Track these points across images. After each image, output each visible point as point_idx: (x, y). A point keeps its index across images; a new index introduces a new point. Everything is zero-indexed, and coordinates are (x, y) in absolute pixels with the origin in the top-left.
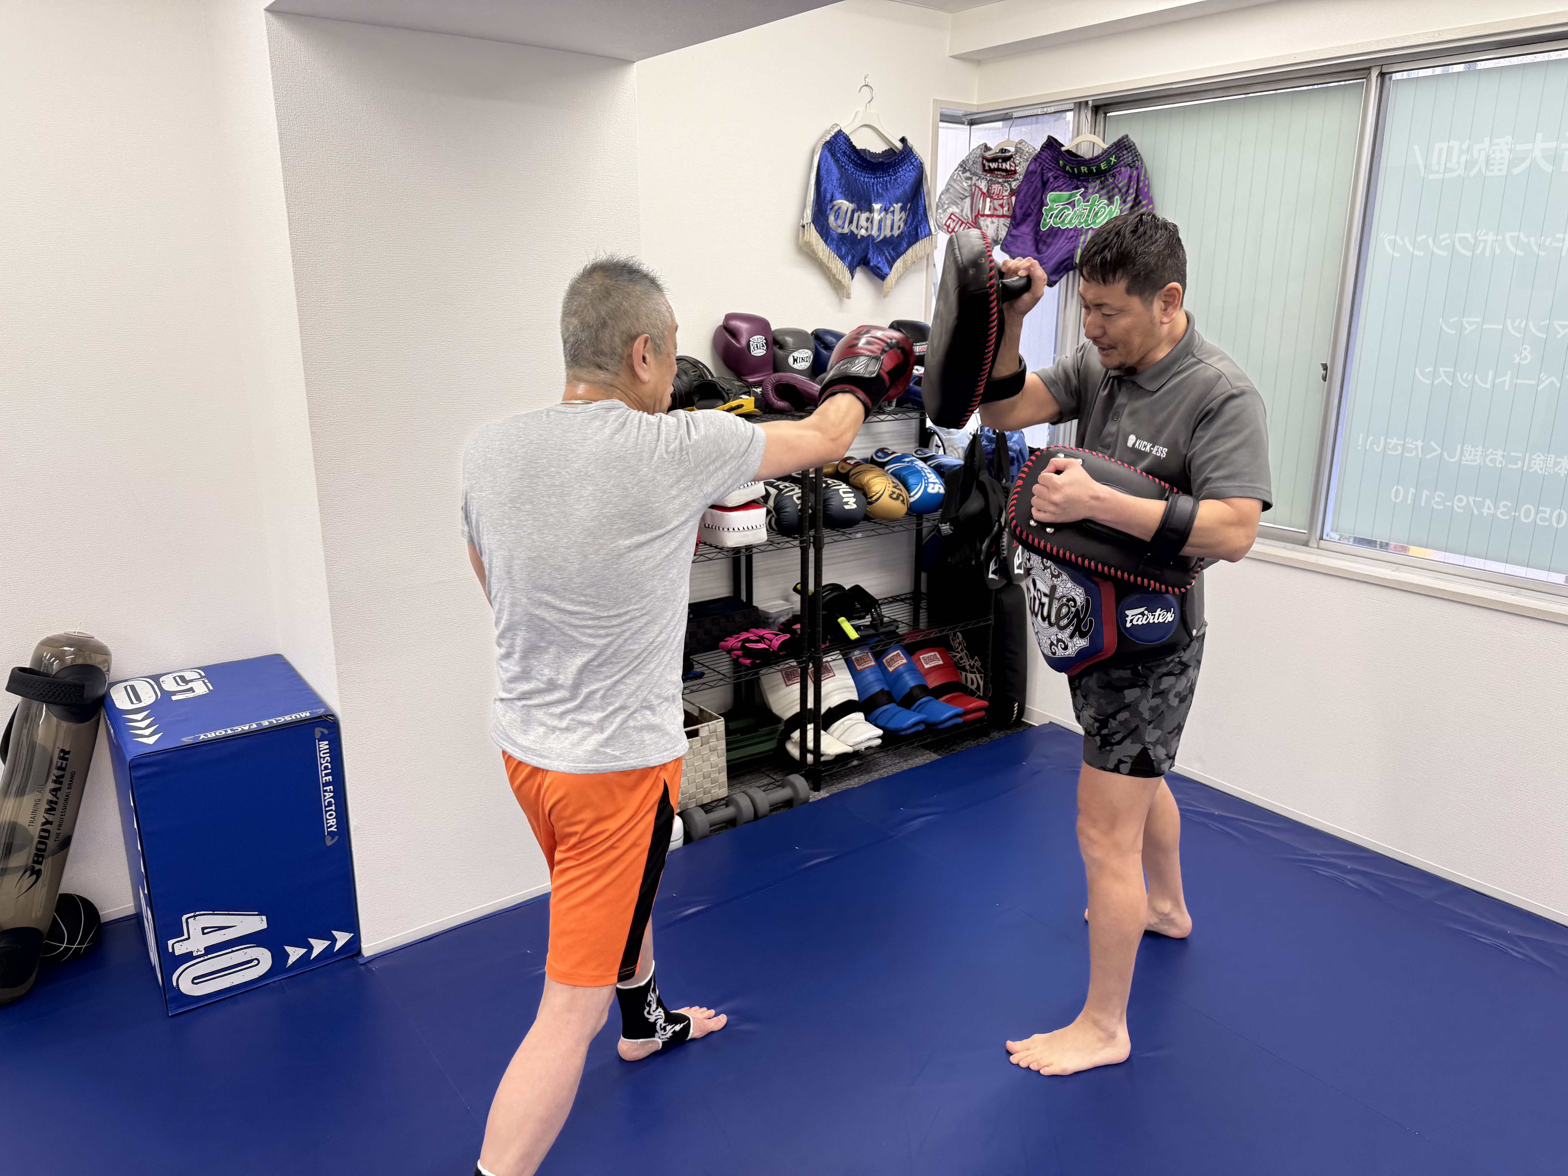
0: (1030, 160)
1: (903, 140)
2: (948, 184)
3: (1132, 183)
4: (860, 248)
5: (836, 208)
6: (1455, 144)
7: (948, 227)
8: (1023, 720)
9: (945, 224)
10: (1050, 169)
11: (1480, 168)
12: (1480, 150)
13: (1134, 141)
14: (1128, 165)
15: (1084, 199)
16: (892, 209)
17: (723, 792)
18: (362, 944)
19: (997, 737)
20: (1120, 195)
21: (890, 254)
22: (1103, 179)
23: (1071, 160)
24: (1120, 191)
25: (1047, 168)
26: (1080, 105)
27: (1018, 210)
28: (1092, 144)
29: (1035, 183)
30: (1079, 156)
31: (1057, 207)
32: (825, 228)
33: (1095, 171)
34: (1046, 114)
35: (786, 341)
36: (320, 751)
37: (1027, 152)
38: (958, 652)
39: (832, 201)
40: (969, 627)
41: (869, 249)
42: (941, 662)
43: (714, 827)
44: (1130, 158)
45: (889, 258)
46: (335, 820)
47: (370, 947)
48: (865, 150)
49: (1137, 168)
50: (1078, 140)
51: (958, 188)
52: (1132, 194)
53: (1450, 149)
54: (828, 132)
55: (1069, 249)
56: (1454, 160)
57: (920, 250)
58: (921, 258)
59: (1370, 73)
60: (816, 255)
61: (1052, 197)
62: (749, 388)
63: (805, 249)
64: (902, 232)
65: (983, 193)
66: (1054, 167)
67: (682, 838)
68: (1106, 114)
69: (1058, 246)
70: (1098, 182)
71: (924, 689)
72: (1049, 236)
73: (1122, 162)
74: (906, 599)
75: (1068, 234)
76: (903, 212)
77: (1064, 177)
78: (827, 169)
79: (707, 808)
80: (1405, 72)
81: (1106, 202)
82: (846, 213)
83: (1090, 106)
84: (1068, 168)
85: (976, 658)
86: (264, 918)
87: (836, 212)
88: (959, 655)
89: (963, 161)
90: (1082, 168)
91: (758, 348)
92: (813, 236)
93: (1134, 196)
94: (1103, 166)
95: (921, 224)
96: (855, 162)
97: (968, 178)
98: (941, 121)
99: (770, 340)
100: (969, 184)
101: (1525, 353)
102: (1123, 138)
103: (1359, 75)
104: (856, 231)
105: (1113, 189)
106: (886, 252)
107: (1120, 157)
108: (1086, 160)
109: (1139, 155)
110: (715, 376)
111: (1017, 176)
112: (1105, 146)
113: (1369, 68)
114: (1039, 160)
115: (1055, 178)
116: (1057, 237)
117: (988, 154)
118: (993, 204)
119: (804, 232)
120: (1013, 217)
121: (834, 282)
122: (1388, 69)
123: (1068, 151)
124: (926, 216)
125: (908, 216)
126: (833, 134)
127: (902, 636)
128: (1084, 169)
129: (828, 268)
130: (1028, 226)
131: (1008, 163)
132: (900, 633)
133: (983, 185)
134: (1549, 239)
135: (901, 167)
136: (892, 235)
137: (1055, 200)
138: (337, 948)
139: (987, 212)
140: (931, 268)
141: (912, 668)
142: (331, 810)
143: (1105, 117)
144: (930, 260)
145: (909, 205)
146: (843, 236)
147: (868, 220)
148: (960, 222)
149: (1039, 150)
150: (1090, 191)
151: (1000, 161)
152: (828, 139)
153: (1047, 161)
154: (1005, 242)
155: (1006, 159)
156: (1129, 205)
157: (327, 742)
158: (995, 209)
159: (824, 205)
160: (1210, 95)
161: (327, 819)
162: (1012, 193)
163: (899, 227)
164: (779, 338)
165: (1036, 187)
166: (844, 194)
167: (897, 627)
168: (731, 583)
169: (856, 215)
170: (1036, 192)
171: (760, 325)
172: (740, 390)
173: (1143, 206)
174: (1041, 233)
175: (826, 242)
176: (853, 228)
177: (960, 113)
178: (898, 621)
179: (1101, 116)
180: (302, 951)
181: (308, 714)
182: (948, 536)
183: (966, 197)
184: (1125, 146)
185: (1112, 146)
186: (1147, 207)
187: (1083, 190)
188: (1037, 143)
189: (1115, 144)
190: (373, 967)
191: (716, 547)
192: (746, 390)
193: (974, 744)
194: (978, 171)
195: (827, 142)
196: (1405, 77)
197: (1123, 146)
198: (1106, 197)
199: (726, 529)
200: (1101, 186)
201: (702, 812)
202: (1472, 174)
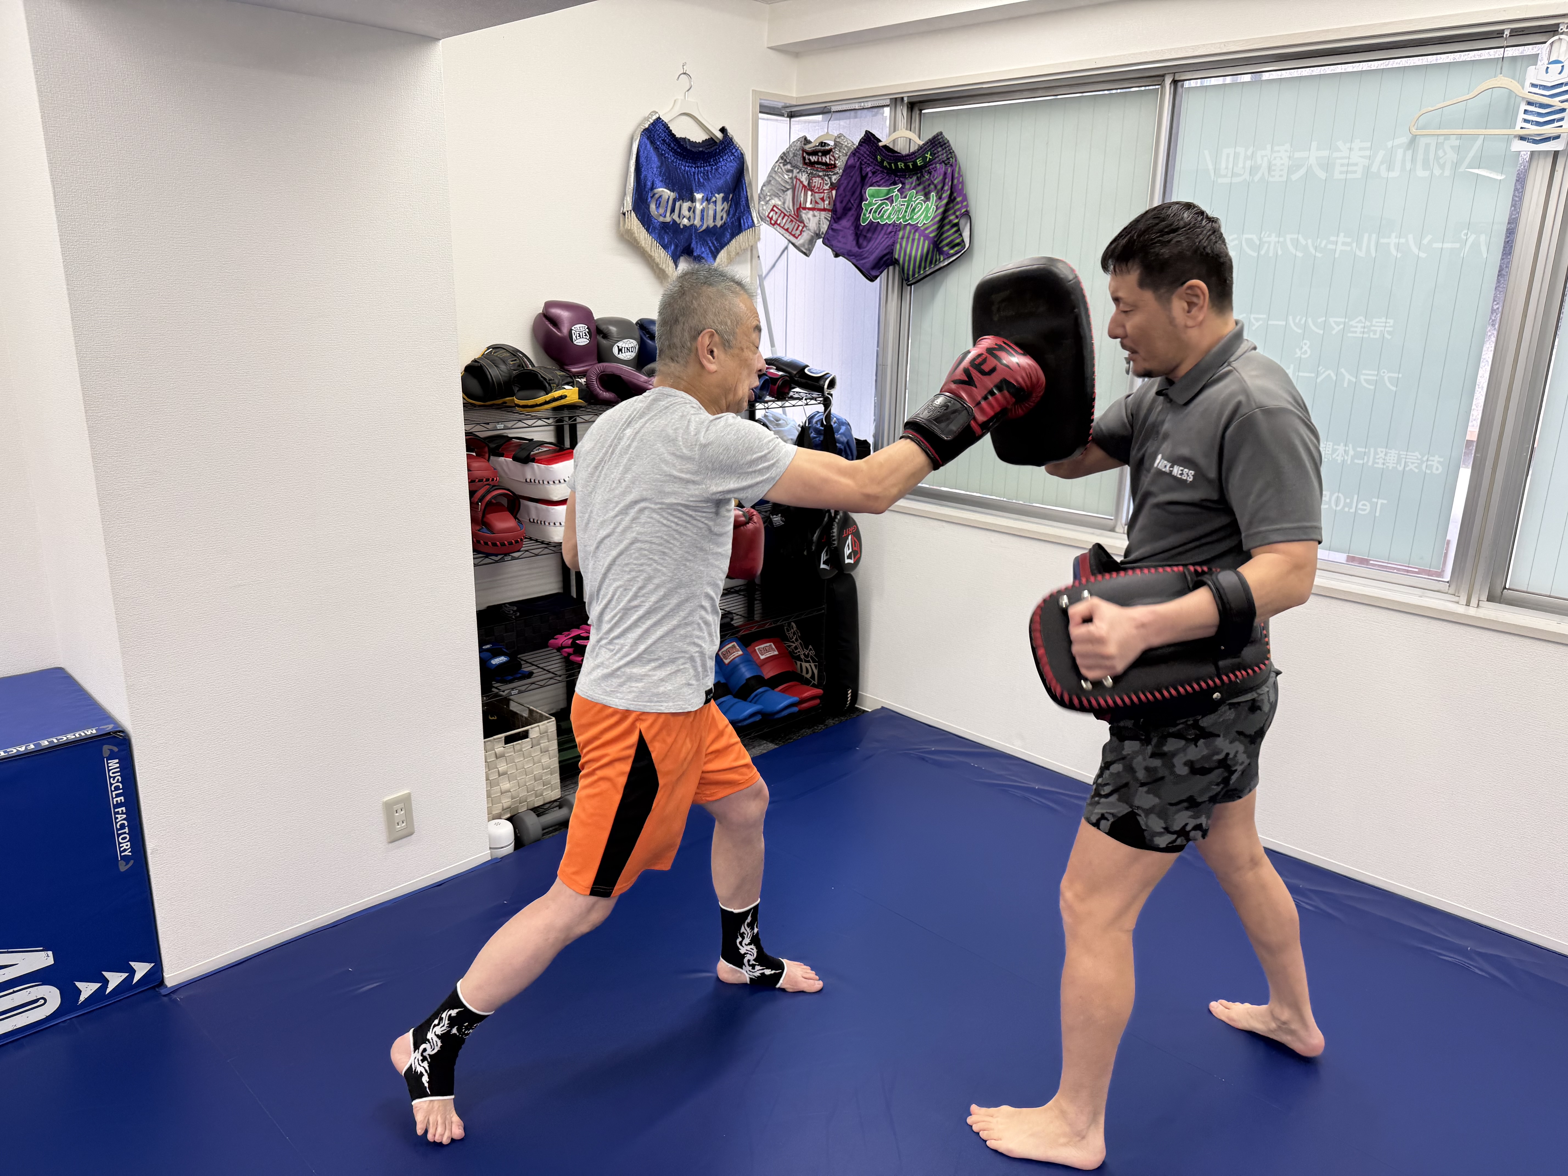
0: (849, 154)
1: (723, 130)
2: (770, 176)
3: (947, 180)
4: (683, 237)
5: (657, 196)
6: (1241, 150)
7: (771, 219)
8: (856, 706)
9: (768, 216)
10: (869, 164)
11: (1263, 174)
12: (1263, 157)
13: (948, 139)
14: (943, 162)
15: (901, 194)
16: (714, 199)
17: (555, 793)
18: (164, 974)
19: (832, 724)
20: (936, 192)
21: (713, 243)
22: (919, 175)
23: (889, 155)
24: (936, 187)
25: (865, 163)
26: (896, 101)
27: (838, 204)
28: (908, 140)
29: (854, 177)
30: (896, 152)
31: (876, 202)
32: (646, 216)
33: (911, 167)
34: (863, 109)
35: (610, 330)
36: (109, 771)
37: (846, 146)
38: (793, 642)
39: (652, 189)
40: (803, 617)
41: (692, 239)
42: (776, 653)
43: (547, 830)
44: (945, 155)
45: (713, 248)
46: (129, 843)
47: (173, 976)
48: (685, 139)
49: (951, 165)
50: (894, 136)
51: (780, 180)
52: (947, 190)
53: (1236, 155)
54: (647, 119)
55: (888, 244)
56: (1241, 165)
57: (743, 241)
58: (745, 250)
59: (1164, 80)
60: (638, 243)
61: (871, 192)
62: (572, 378)
63: (626, 237)
64: (725, 223)
65: (804, 186)
66: (872, 162)
67: (513, 843)
68: (921, 110)
69: (877, 241)
70: (915, 178)
71: (758, 681)
72: (869, 230)
73: (937, 159)
74: (740, 590)
75: (887, 229)
76: (725, 203)
77: (882, 172)
78: (647, 157)
79: (539, 811)
80: (1199, 80)
81: (923, 198)
82: (668, 202)
83: (906, 102)
84: (885, 163)
85: (810, 647)
86: (50, 953)
87: (657, 201)
88: (794, 645)
89: (784, 153)
90: (899, 163)
91: (581, 338)
92: (634, 223)
93: (949, 192)
94: (919, 162)
95: (744, 215)
96: (675, 150)
97: (788, 171)
98: (760, 112)
99: (593, 329)
100: (790, 177)
101: (1305, 348)
102: (938, 135)
103: (1154, 81)
104: (677, 220)
105: (929, 185)
106: (709, 242)
107: (935, 154)
108: (903, 156)
109: (953, 152)
110: (536, 365)
111: (837, 170)
112: (921, 143)
113: (1163, 76)
114: (857, 154)
115: (874, 173)
116: (877, 232)
117: (808, 147)
118: (815, 198)
119: (625, 220)
120: (834, 211)
121: (657, 271)
122: (1180, 77)
123: (885, 147)
124: (749, 207)
125: (730, 206)
126: (652, 121)
127: (737, 627)
128: (901, 165)
129: (651, 256)
130: (849, 220)
131: (828, 156)
132: (735, 625)
133: (804, 178)
134: (1324, 242)
135: (722, 157)
136: (715, 226)
137: (874, 195)
138: (135, 980)
139: (808, 205)
140: (755, 260)
141: (748, 659)
142: (125, 833)
143: (920, 114)
144: (754, 252)
145: (731, 196)
146: (665, 225)
147: (690, 209)
148: (782, 215)
149: (857, 144)
150: (907, 187)
151: (820, 154)
152: (647, 126)
153: (865, 155)
154: (827, 236)
155: (826, 153)
156: (945, 202)
157: (117, 761)
158: (816, 202)
159: (644, 193)
160: (1017, 95)
161: (120, 843)
162: (833, 186)
163: (722, 218)
164: (603, 327)
165: (855, 182)
166: (665, 182)
167: (732, 619)
168: (560, 578)
169: (678, 204)
170: (856, 186)
171: (583, 314)
172: (563, 380)
173: (958, 203)
174: (861, 228)
175: (647, 230)
176: (675, 216)
177: (780, 105)
178: (732, 613)
179: (916, 112)
180: (95, 986)
181: (94, 731)
182: (780, 528)
183: (788, 189)
184: (940, 143)
185: (928, 143)
186: (962, 203)
187: (901, 185)
188: (855, 138)
189: (930, 140)
190: (177, 997)
191: (542, 543)
192: (569, 380)
193: (809, 731)
194: (799, 164)
195: (646, 130)
196: (1199, 85)
197: (937, 143)
198: (923, 193)
199: (552, 524)
200: (918, 182)
201: (533, 815)
202: (1257, 178)
